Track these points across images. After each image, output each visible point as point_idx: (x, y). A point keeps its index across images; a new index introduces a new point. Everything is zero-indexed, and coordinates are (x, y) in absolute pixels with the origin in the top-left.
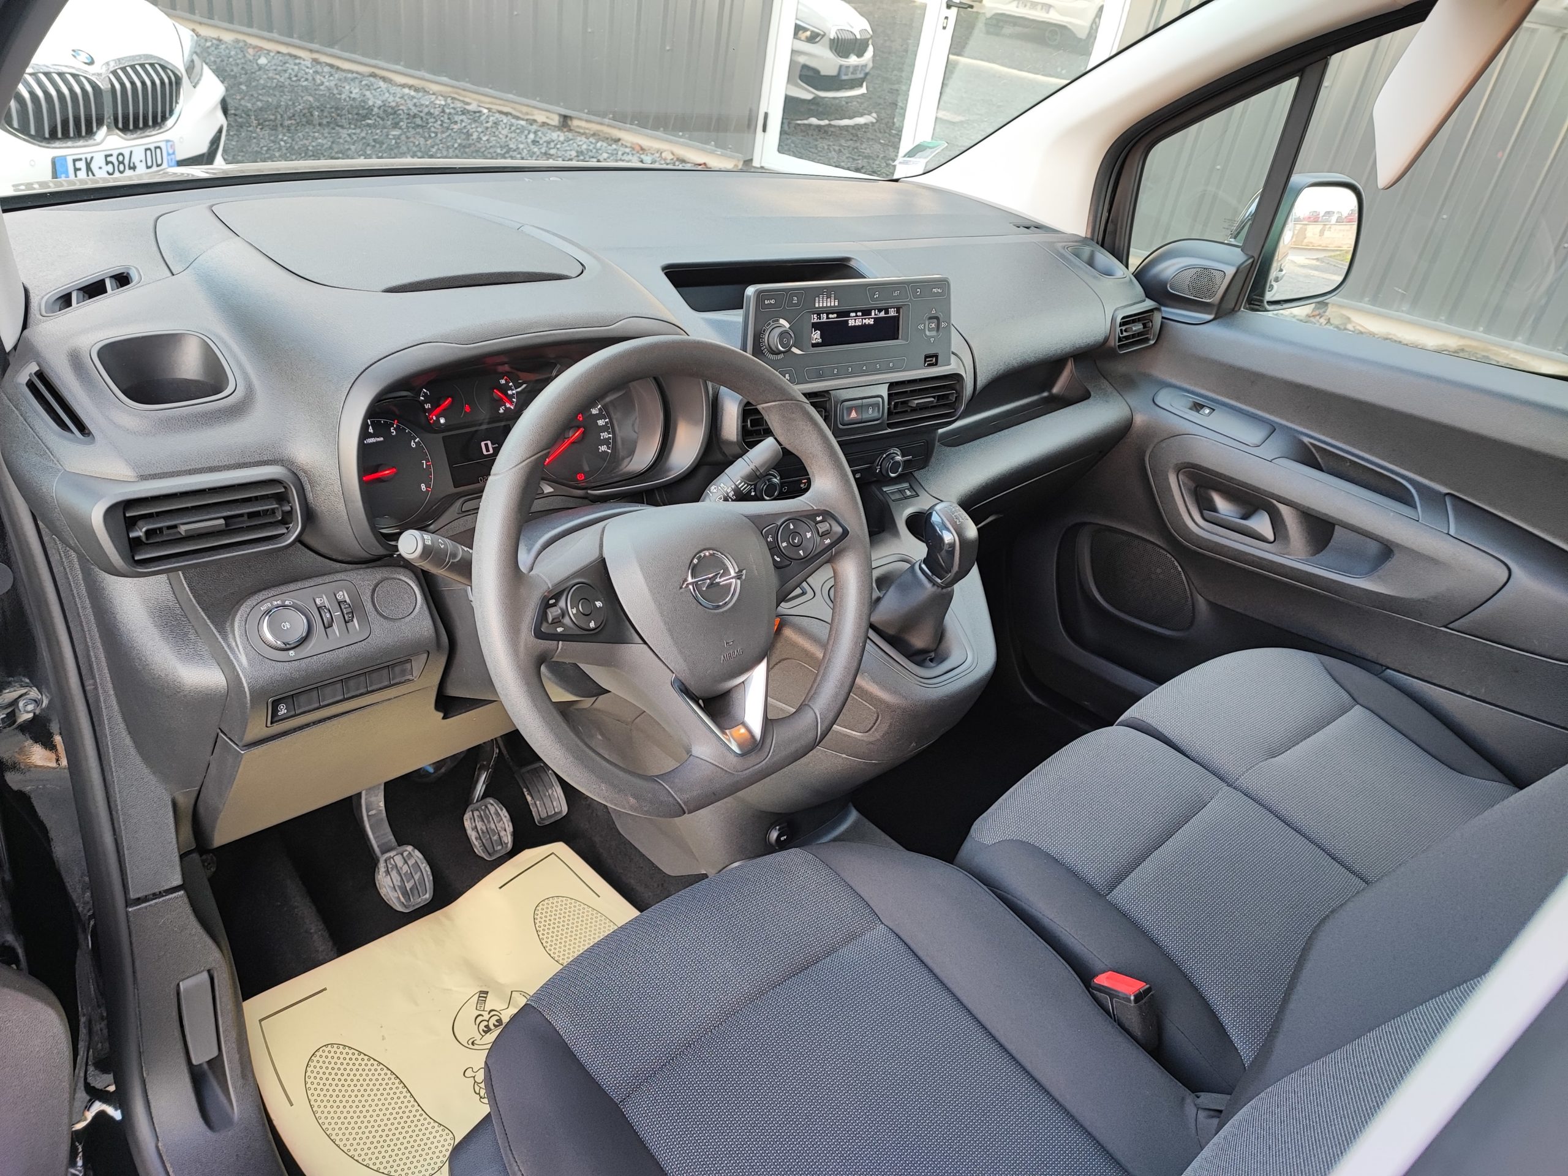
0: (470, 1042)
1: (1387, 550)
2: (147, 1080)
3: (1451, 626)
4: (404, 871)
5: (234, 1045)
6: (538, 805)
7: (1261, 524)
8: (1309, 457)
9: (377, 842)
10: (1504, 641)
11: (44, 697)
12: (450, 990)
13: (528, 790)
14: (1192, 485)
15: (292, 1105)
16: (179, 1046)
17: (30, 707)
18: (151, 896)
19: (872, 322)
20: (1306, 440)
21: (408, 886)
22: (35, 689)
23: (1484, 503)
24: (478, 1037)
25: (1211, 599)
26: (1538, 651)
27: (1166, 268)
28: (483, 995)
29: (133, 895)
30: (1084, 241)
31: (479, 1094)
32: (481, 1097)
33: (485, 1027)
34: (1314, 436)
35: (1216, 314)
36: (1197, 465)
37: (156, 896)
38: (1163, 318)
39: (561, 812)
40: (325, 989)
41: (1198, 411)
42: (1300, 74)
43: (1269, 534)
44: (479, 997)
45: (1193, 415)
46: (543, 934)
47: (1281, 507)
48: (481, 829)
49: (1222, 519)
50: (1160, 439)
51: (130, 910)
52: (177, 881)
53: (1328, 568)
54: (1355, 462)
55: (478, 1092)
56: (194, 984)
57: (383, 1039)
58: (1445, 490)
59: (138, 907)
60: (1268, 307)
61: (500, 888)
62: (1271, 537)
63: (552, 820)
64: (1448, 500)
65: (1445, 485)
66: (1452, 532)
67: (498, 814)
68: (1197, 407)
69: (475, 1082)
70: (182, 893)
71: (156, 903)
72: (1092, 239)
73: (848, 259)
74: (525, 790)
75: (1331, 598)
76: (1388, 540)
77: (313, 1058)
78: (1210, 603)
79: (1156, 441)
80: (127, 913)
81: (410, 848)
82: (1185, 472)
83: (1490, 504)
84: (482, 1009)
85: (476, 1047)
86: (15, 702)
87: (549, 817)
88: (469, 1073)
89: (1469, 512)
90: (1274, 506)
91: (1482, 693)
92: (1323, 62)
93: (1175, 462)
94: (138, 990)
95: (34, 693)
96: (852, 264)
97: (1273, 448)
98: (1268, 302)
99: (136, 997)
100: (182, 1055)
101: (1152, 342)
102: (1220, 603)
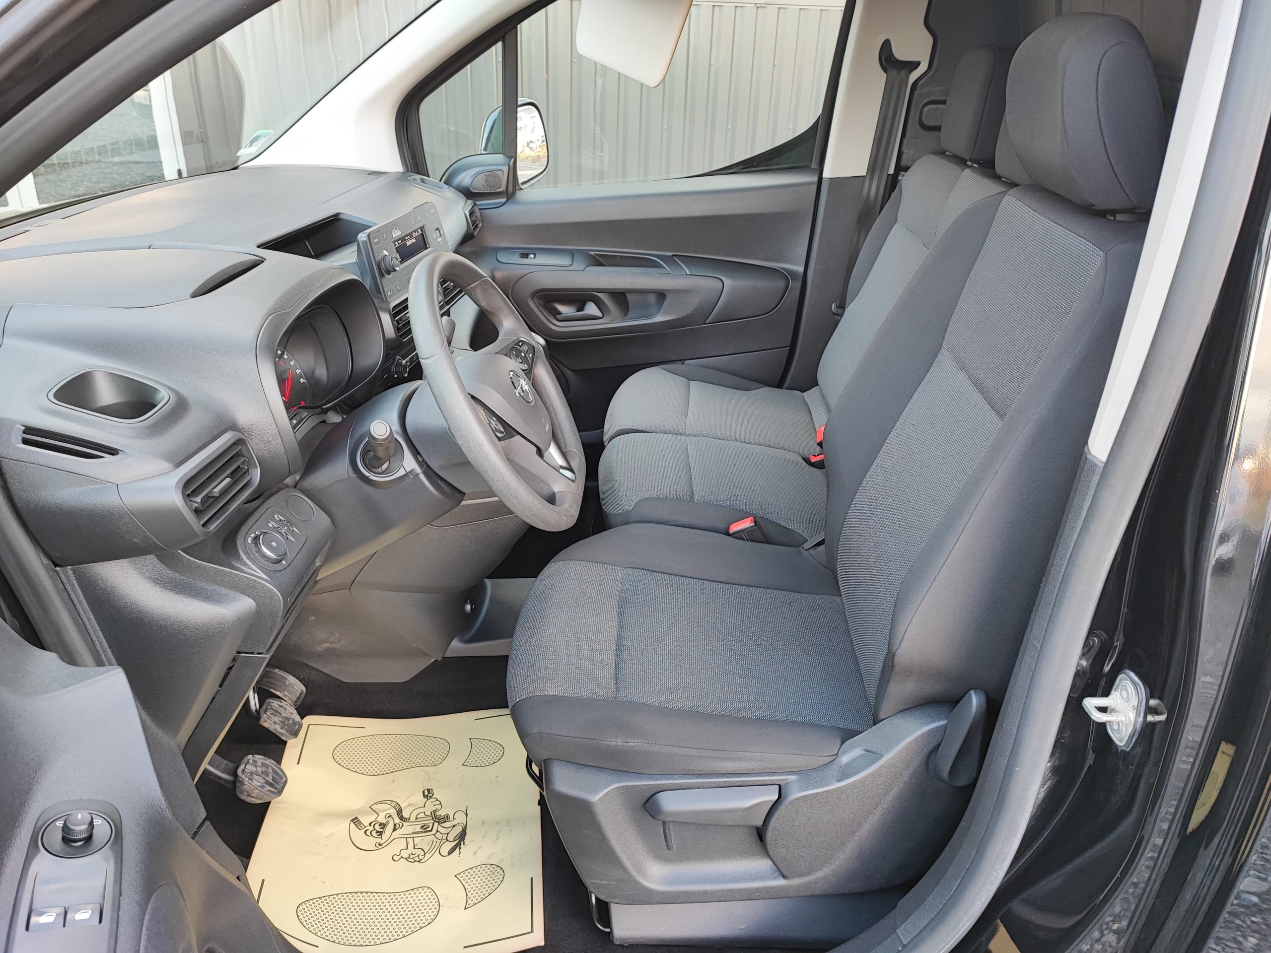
0: (377, 845)
1: (661, 295)
3: (707, 322)
4: (260, 772)
6: (287, 694)
7: (591, 309)
8: (598, 261)
9: (219, 771)
10: (734, 317)
12: (331, 834)
13: (274, 689)
14: (542, 302)
15: (317, 947)
19: (414, 240)
20: (592, 253)
21: (270, 779)
23: (691, 253)
24: (379, 840)
25: (577, 368)
26: (750, 316)
27: (463, 179)
28: (356, 821)
30: (403, 172)
31: (415, 861)
32: (419, 861)
33: (376, 833)
34: (595, 249)
35: (507, 197)
36: (543, 289)
38: (480, 209)
39: (302, 691)
40: (263, 880)
41: (527, 258)
42: (502, 39)
43: (597, 313)
44: (354, 823)
45: (525, 261)
46: (354, 768)
47: (599, 295)
48: (280, 721)
49: (566, 316)
50: (514, 282)
52: (204, 814)
53: (637, 319)
54: (622, 256)
55: (413, 861)
57: (324, 883)
58: (671, 254)
60: (522, 187)
61: (298, 763)
62: (600, 315)
63: (301, 699)
64: (674, 258)
65: (670, 251)
66: (688, 273)
67: (280, 706)
68: (525, 256)
69: (406, 859)
70: (208, 822)
72: (408, 171)
73: (338, 214)
74: (272, 690)
75: (645, 335)
76: (661, 290)
78: (575, 371)
79: (512, 284)
81: (250, 757)
82: (537, 297)
83: (694, 253)
84: (363, 827)
85: (384, 845)
87: (298, 698)
88: (396, 858)
89: (689, 260)
90: (596, 295)
91: (733, 351)
92: (513, 31)
93: (530, 292)
96: (342, 216)
97: (579, 265)
98: (522, 184)
101: (481, 225)
102: (583, 367)
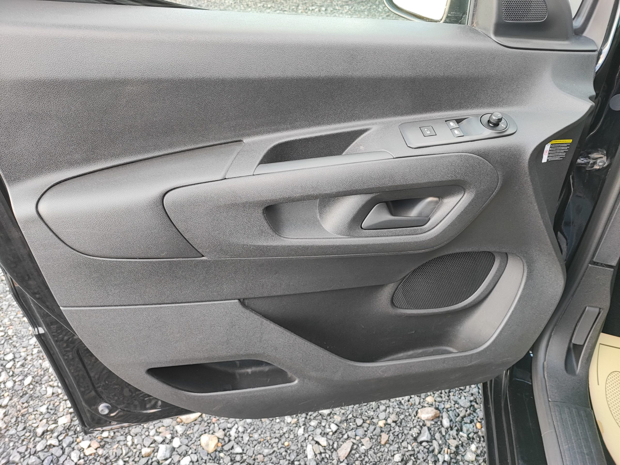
2: (552, 337)
5: (591, 345)
11: (607, 162)
15: (598, 384)
16: (571, 331)
17: (601, 164)
18: (600, 264)
22: (606, 157)
29: (594, 260)
37: (602, 265)
51: (590, 265)
52: (614, 263)
56: (591, 311)
59: (594, 266)
70: (612, 270)
71: (601, 268)
77: (613, 373)
80: (588, 266)
86: (597, 159)
94: (572, 299)
95: (605, 158)
99: (569, 302)
100: (570, 335)
